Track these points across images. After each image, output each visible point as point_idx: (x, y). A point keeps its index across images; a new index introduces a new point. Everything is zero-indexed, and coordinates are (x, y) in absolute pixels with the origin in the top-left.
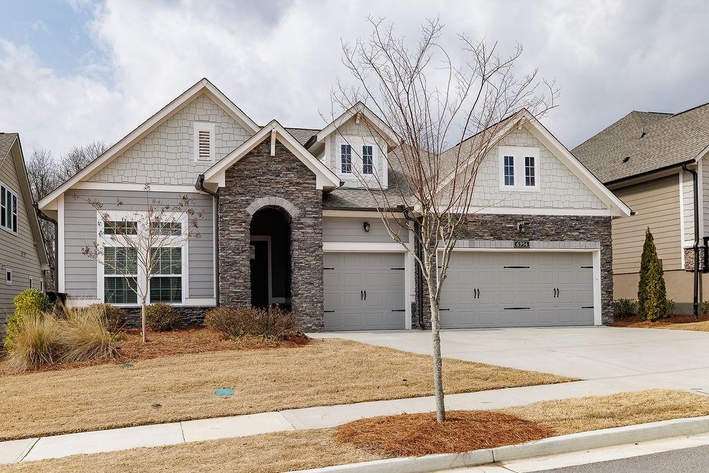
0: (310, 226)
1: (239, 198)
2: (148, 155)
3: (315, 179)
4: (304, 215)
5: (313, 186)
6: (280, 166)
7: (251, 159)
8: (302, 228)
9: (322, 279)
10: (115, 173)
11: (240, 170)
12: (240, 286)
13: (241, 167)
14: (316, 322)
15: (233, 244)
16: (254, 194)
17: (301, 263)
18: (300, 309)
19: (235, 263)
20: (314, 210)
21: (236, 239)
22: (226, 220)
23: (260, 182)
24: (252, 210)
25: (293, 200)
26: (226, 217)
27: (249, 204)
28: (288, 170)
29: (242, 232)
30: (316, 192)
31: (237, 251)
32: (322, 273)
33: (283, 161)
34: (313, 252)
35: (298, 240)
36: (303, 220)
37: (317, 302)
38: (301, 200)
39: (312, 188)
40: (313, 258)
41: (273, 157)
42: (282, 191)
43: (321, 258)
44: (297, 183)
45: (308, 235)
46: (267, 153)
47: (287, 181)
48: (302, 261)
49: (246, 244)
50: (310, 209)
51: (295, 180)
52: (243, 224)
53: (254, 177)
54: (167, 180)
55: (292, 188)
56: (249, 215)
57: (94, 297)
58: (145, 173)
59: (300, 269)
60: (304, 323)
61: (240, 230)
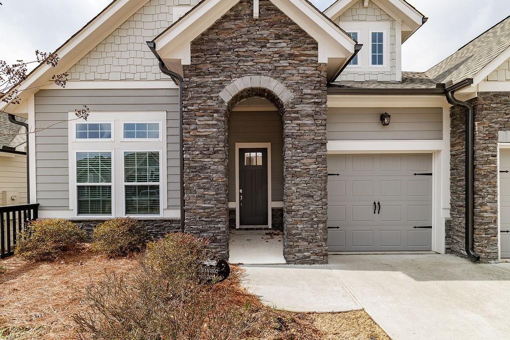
0: (308, 116)
1: (209, 79)
2: (122, 48)
3: (316, 48)
4: (301, 99)
5: (314, 58)
6: (267, 32)
7: (227, 25)
8: (297, 119)
9: (325, 189)
10: (87, 70)
11: (211, 40)
12: (211, 200)
13: (212, 36)
14: (317, 250)
15: (200, 142)
16: (229, 73)
17: (296, 167)
18: (294, 232)
19: (204, 168)
20: (315, 92)
21: (205, 136)
22: (192, 110)
23: (238, 56)
24: (226, 95)
25: (284, 79)
26: (192, 105)
27: (223, 87)
28: (278, 37)
29: (213, 126)
30: (318, 66)
31: (207, 152)
32: (326, 182)
33: (271, 25)
34: (312, 152)
35: (292, 136)
36: (299, 107)
37: (318, 222)
38: (297, 78)
39: (312, 62)
40: (314, 160)
41: (256, 20)
42: (270, 67)
43: (325, 160)
44: (291, 55)
45: (307, 128)
46: (249, 15)
47: (276, 53)
48: (298, 164)
49: (219, 142)
50: (309, 91)
51: (287, 51)
52: (215, 115)
53: (229, 50)
54: (144, 76)
55: (284, 63)
56: (223, 102)
57: (66, 208)
58: (119, 69)
59: (294, 175)
60: (300, 251)
61: (211, 122)
